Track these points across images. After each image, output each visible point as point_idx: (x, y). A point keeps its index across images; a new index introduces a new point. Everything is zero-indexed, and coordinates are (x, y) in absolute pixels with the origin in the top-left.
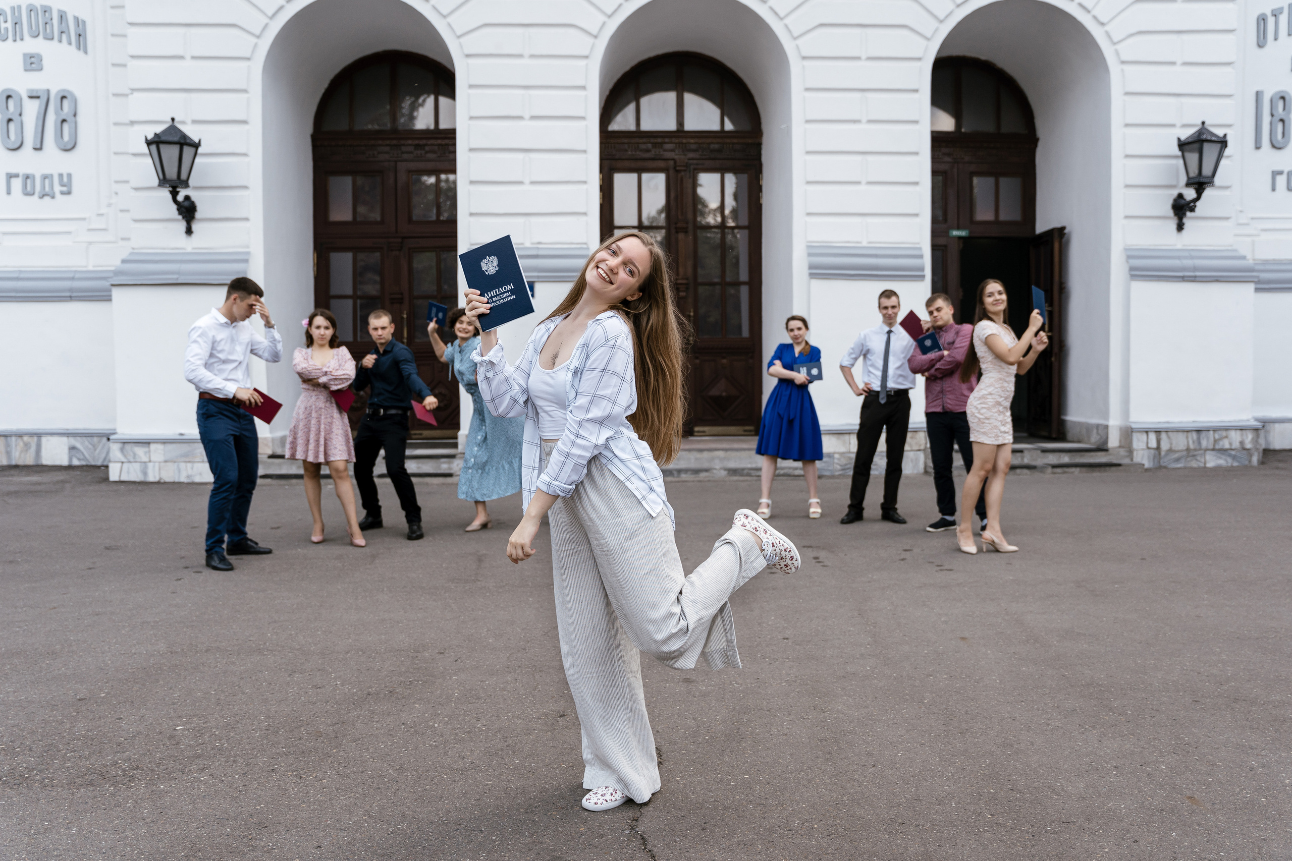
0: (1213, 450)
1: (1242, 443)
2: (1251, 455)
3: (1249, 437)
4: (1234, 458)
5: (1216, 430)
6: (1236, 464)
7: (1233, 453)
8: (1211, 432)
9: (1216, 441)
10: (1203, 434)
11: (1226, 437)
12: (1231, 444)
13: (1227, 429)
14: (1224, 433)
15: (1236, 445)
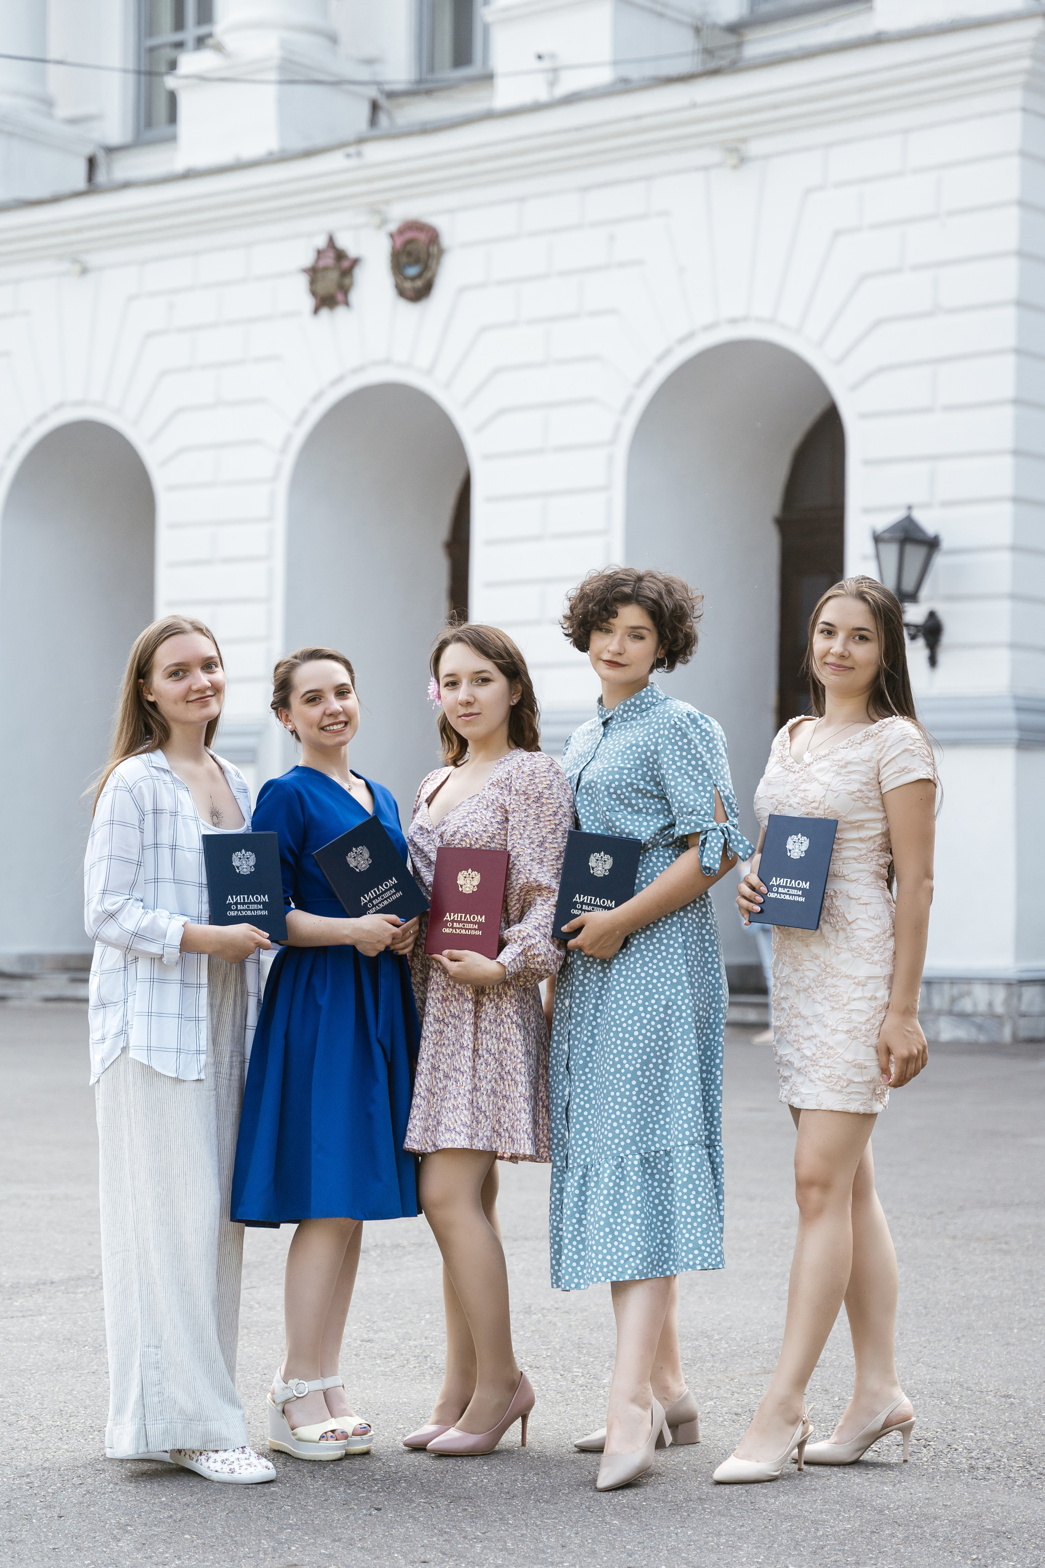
0: (950, 1013)
1: (990, 1004)
2: (1002, 1025)
3: (1000, 995)
4: (980, 1028)
5: (953, 981)
6: (982, 1038)
7: (978, 1020)
8: (946, 987)
9: (953, 1000)
10: (935, 988)
11: (969, 993)
12: (975, 1005)
13: (968, 980)
14: (965, 988)
15: (982, 1007)
